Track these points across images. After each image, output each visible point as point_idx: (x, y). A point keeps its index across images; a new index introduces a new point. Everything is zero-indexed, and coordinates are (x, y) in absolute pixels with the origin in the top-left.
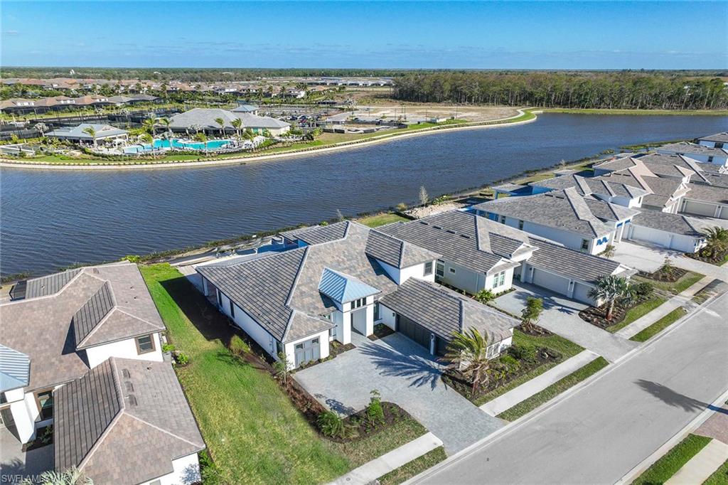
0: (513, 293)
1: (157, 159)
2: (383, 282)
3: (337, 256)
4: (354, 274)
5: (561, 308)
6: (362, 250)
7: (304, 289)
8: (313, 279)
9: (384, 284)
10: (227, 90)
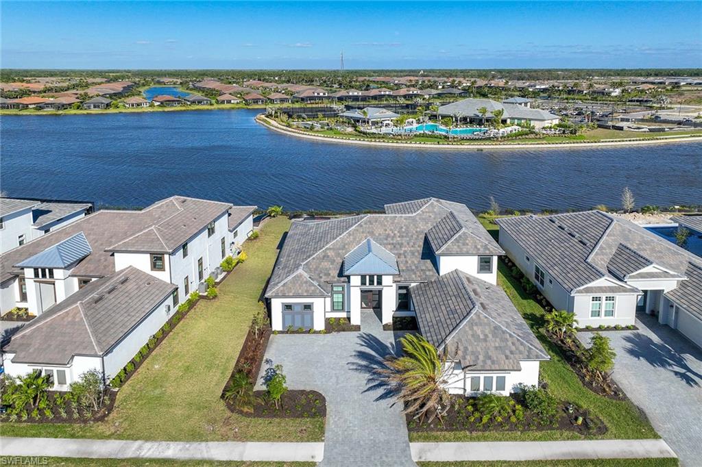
0: (628, 333)
1: (405, 139)
2: (424, 268)
3: (391, 230)
4: (396, 252)
5: (683, 371)
6: (425, 229)
7: (330, 253)
8: (346, 247)
9: (422, 270)
10: (538, 87)
